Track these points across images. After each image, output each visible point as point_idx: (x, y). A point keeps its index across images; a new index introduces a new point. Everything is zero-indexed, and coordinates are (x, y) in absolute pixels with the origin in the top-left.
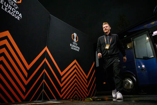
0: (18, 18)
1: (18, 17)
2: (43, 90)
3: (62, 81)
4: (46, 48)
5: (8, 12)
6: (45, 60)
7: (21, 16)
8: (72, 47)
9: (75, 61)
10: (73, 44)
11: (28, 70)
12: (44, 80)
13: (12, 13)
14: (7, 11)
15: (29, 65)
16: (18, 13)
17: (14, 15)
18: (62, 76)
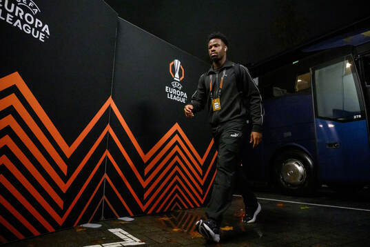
0: (41, 37)
1: (41, 34)
2: (104, 197)
3: (146, 174)
4: (110, 102)
5: (15, 25)
6: (109, 129)
7: (48, 32)
8: (170, 94)
9: (176, 127)
10: (172, 87)
11: (68, 157)
12: (106, 176)
13: (25, 25)
14: (11, 23)
15: (69, 146)
16: (39, 23)
17: (31, 30)
18: (145, 162)
